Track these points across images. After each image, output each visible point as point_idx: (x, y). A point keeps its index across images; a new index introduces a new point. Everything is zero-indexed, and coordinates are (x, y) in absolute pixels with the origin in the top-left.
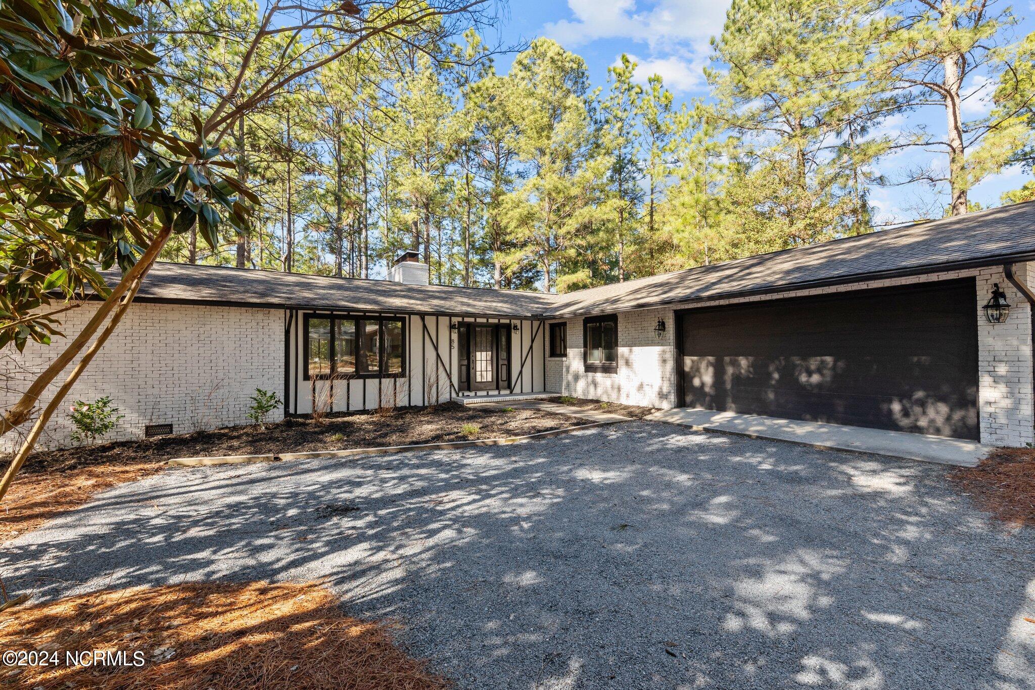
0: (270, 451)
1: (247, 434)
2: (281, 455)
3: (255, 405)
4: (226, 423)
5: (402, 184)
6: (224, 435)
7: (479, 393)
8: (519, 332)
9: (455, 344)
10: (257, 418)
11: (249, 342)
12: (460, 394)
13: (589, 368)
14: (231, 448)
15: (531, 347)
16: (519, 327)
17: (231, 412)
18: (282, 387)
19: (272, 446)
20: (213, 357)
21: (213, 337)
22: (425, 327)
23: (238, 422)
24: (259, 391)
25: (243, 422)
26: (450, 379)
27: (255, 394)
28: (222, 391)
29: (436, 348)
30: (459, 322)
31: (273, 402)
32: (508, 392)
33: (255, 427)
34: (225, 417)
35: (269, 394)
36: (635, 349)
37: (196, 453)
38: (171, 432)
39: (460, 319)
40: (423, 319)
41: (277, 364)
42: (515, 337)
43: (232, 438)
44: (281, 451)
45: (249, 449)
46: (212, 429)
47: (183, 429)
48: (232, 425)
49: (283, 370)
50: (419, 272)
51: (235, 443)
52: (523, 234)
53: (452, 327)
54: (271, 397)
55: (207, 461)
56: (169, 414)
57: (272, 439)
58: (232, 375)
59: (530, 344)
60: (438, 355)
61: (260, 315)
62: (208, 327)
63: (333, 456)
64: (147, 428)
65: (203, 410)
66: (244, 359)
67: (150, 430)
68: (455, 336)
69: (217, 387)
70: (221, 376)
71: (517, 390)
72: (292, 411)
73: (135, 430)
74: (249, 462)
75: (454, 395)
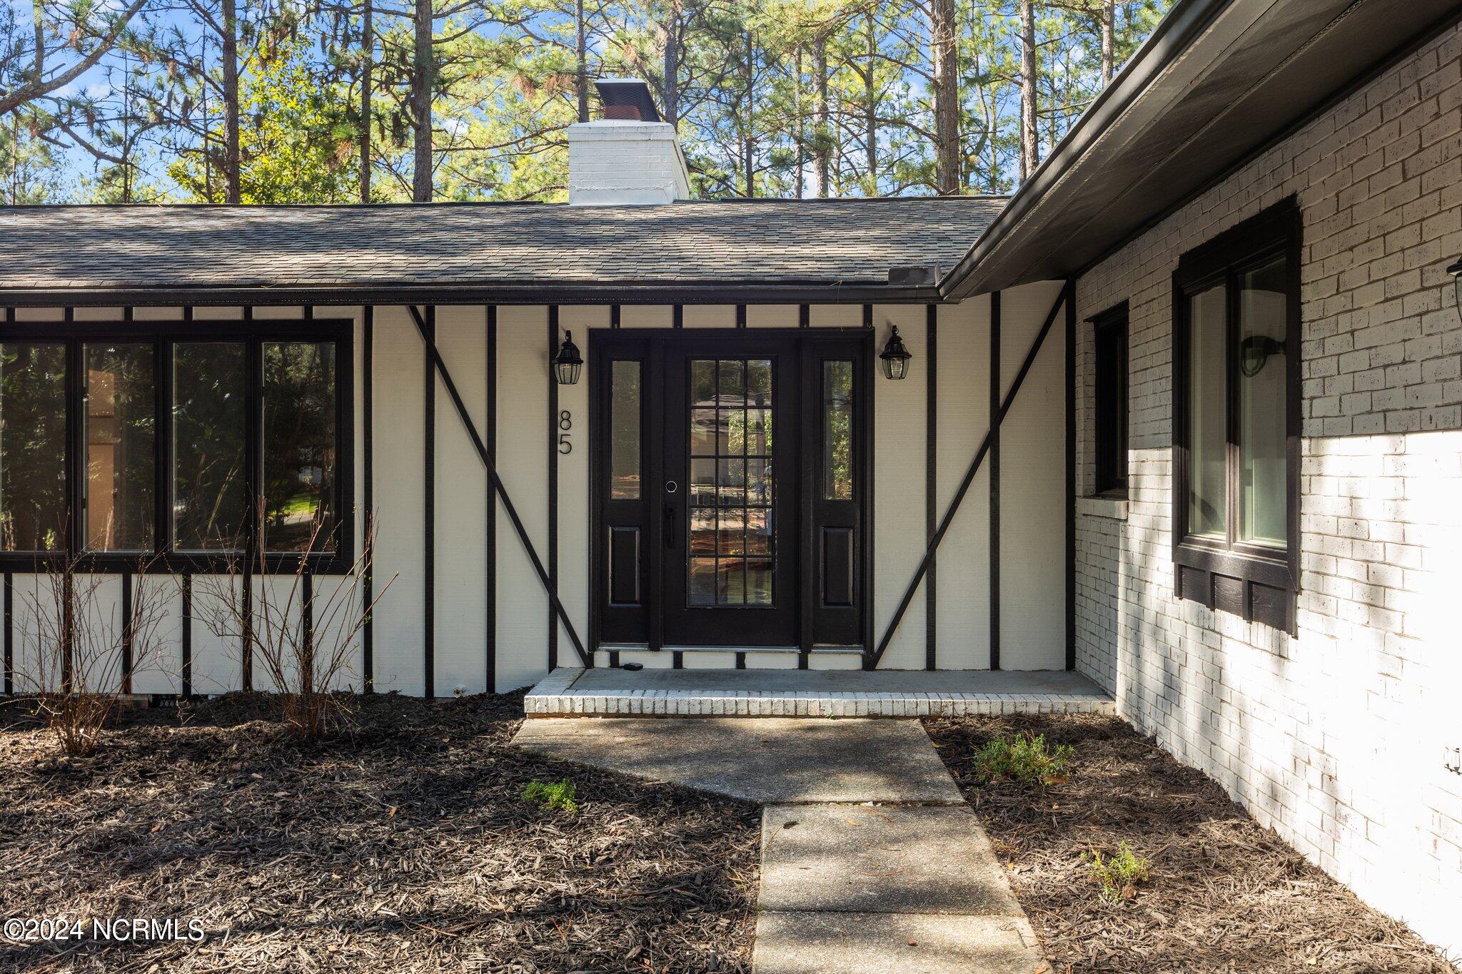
7: (695, 659)
8: (915, 373)
9: (576, 434)
12: (602, 659)
15: (991, 442)
16: (914, 340)
22: (433, 359)
26: (550, 582)
29: (488, 455)
30: (593, 334)
32: (852, 659)
39: (599, 317)
40: (427, 329)
42: (897, 396)
53: (560, 354)
59: (983, 425)
60: (494, 485)
68: (575, 398)
71: (905, 650)
75: (568, 661)
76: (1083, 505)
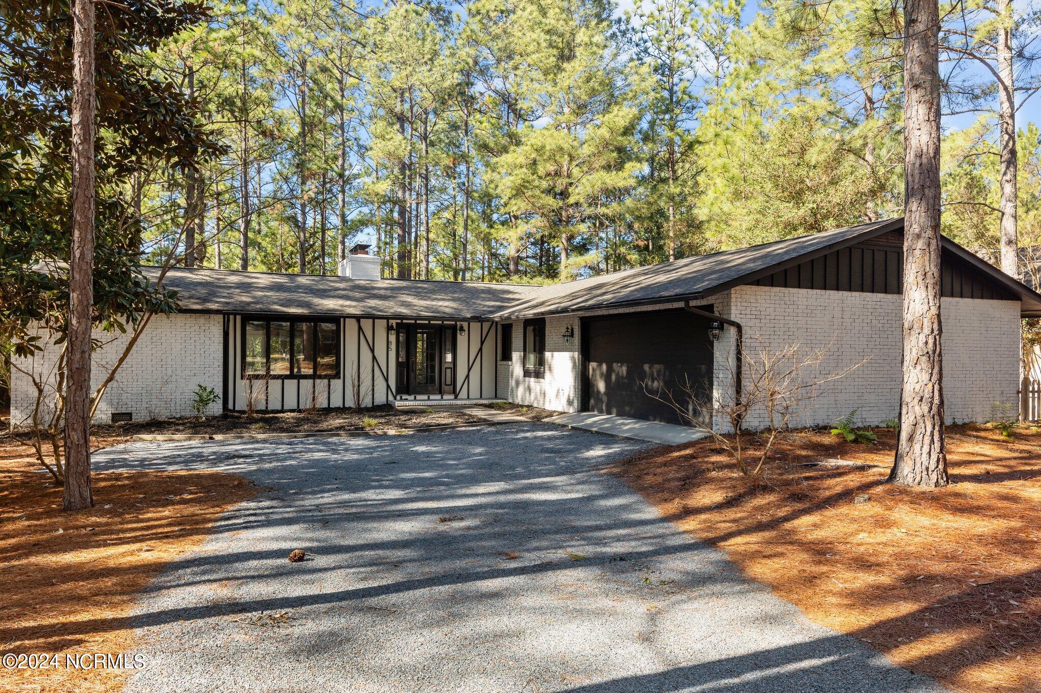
0: (206, 433)
1: (190, 423)
2: (214, 436)
3: (198, 398)
4: (174, 414)
5: (371, 149)
6: (172, 423)
7: (418, 397)
8: (465, 334)
9: (393, 346)
10: (198, 410)
11: (193, 344)
12: (398, 397)
13: (527, 373)
14: (178, 430)
15: (481, 350)
16: (465, 328)
17: (178, 405)
18: (221, 384)
19: (209, 430)
20: (164, 357)
21: (163, 340)
22: (360, 328)
23: (183, 414)
24: (200, 386)
25: (188, 414)
26: (387, 380)
27: (197, 389)
28: (170, 386)
29: (372, 351)
30: (397, 325)
31: (212, 396)
32: (452, 397)
33: (197, 418)
34: (173, 409)
35: (209, 390)
36: (556, 354)
37: (152, 432)
38: (131, 419)
39: (398, 322)
40: (359, 322)
41: (216, 364)
42: (462, 339)
43: (178, 424)
44: (216, 433)
45: (190, 431)
46: (163, 418)
47: (140, 417)
48: (178, 416)
49: (221, 369)
50: (370, 266)
51: (181, 428)
52: (518, 206)
53: (389, 328)
54: (211, 392)
55: (160, 437)
56: (130, 404)
57: (209, 426)
58: (178, 372)
59: (479, 345)
60: (374, 357)
61: (202, 320)
62: (159, 331)
63: (253, 438)
64: (113, 415)
65: (154, 402)
66: (188, 358)
67: (115, 417)
68: (393, 338)
69: (167, 382)
70: (169, 372)
71: (463, 394)
72: (231, 406)
73: (104, 417)
74: (190, 439)
75: (391, 398)
76: (499, 363)
